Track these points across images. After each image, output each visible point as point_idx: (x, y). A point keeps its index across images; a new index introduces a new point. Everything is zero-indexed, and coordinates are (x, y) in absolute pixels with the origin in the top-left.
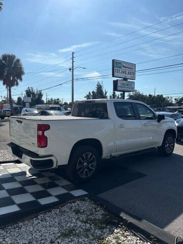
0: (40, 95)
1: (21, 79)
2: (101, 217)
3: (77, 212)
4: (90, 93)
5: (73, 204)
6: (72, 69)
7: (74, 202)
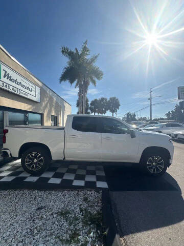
0: (134, 116)
1: (118, 108)
2: (95, 212)
3: (85, 200)
4: (169, 112)
5: (89, 192)
6: (150, 99)
7: (90, 191)
